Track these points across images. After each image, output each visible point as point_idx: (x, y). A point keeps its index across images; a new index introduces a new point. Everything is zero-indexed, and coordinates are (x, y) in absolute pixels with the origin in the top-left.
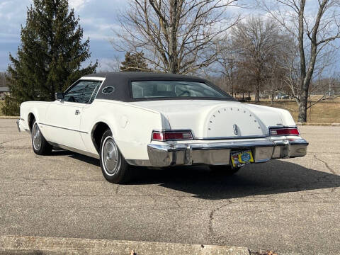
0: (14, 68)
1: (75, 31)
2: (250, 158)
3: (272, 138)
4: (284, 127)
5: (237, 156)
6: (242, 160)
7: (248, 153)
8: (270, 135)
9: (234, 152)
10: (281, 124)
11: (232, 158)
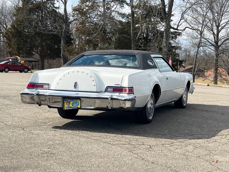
3: (107, 93)
4: (121, 87)
5: (69, 103)
7: (78, 101)
8: (105, 92)
9: (67, 99)
10: (119, 85)
11: (65, 103)
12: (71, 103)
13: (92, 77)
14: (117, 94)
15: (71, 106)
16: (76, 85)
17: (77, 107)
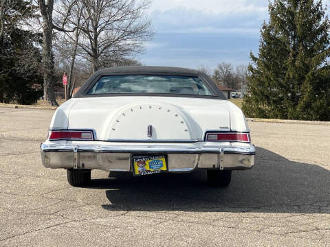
0: (255, 66)
1: (321, 23)
2: (162, 165)
3: (208, 144)
4: (231, 131)
5: (144, 163)
6: (150, 167)
7: (160, 159)
8: (204, 141)
9: (140, 157)
10: (227, 128)
11: (136, 164)
12: (147, 163)
13: (179, 117)
14: (227, 144)
15: (148, 169)
16: (150, 130)
17: (162, 171)
